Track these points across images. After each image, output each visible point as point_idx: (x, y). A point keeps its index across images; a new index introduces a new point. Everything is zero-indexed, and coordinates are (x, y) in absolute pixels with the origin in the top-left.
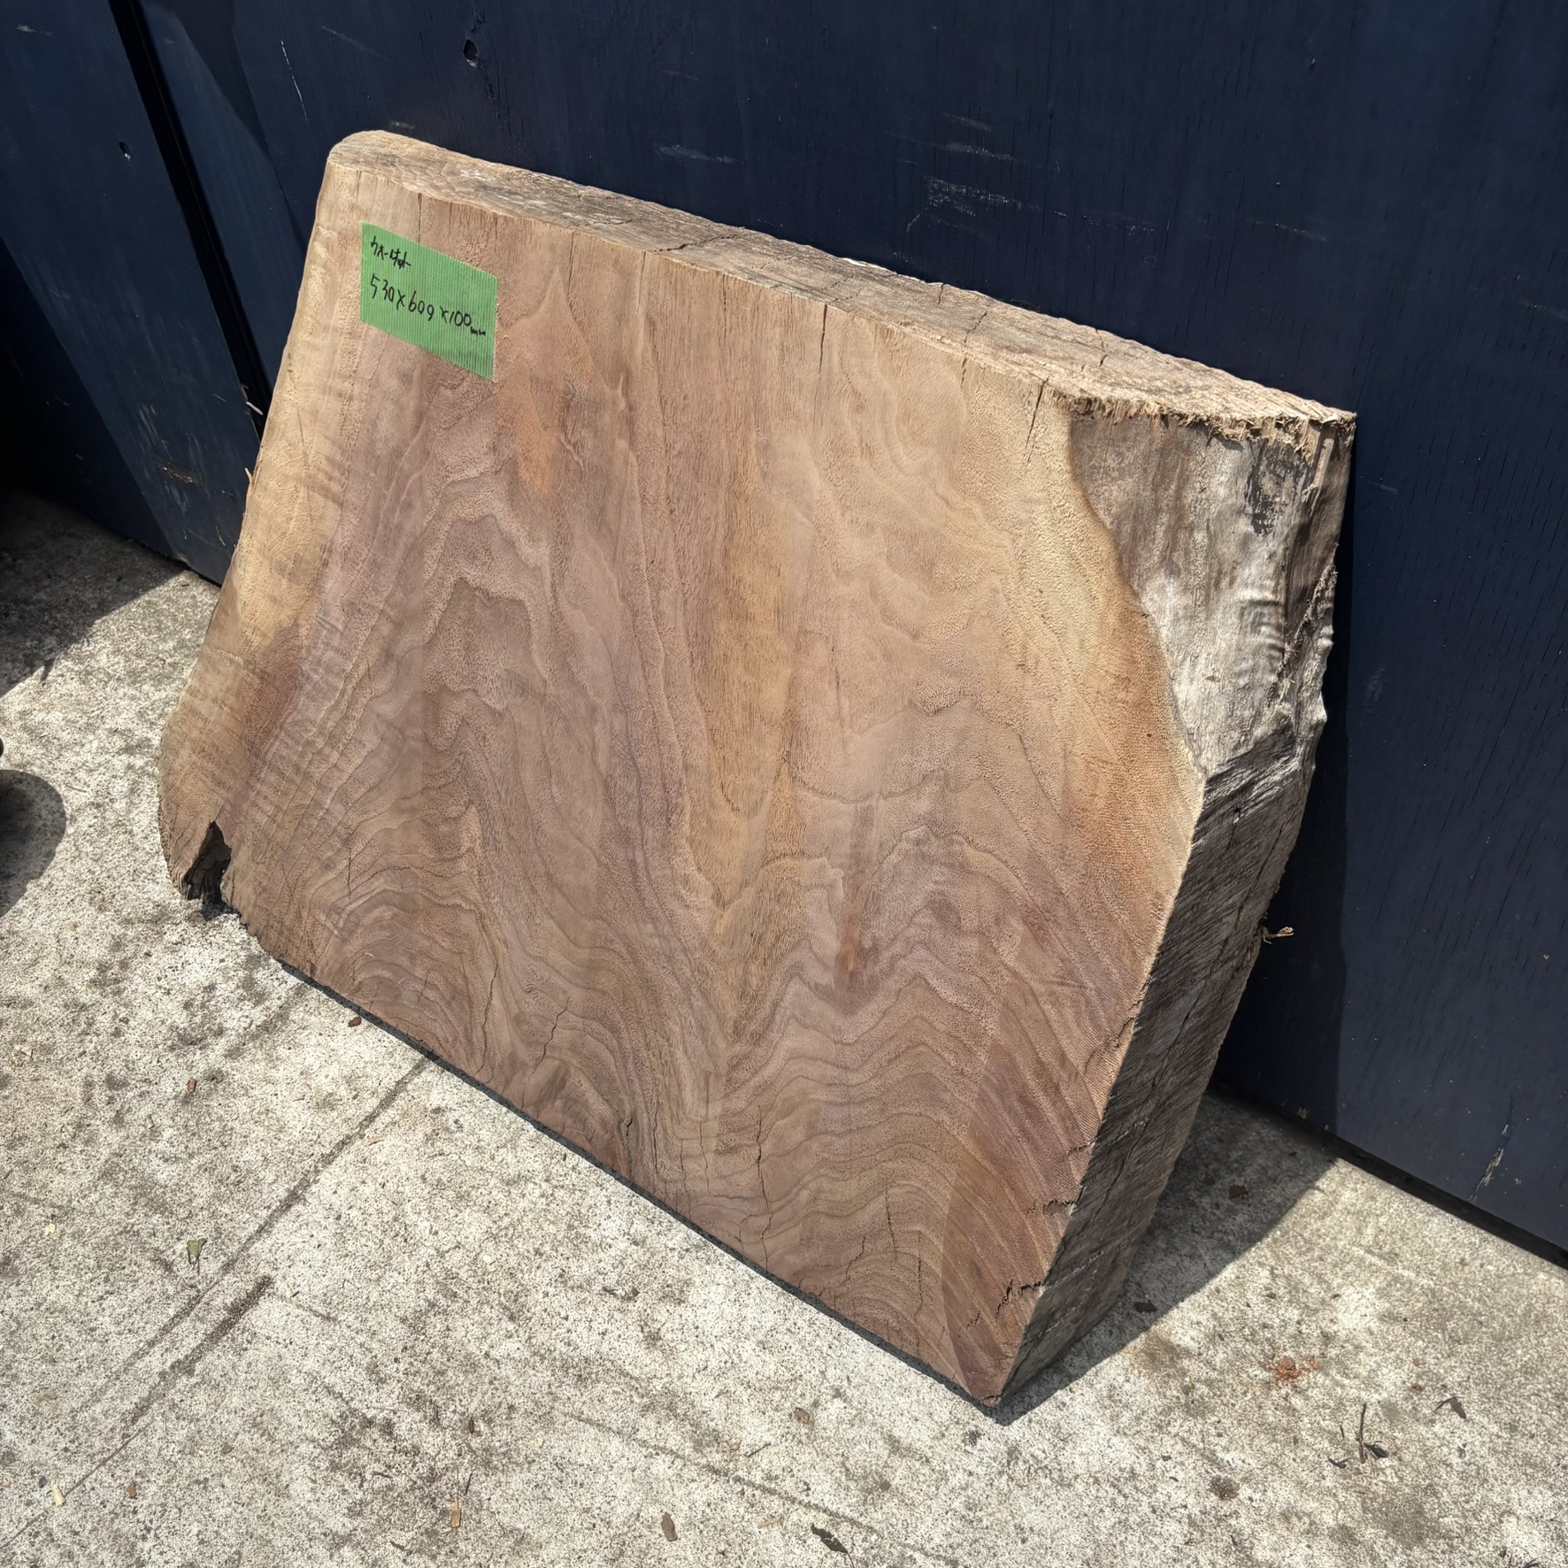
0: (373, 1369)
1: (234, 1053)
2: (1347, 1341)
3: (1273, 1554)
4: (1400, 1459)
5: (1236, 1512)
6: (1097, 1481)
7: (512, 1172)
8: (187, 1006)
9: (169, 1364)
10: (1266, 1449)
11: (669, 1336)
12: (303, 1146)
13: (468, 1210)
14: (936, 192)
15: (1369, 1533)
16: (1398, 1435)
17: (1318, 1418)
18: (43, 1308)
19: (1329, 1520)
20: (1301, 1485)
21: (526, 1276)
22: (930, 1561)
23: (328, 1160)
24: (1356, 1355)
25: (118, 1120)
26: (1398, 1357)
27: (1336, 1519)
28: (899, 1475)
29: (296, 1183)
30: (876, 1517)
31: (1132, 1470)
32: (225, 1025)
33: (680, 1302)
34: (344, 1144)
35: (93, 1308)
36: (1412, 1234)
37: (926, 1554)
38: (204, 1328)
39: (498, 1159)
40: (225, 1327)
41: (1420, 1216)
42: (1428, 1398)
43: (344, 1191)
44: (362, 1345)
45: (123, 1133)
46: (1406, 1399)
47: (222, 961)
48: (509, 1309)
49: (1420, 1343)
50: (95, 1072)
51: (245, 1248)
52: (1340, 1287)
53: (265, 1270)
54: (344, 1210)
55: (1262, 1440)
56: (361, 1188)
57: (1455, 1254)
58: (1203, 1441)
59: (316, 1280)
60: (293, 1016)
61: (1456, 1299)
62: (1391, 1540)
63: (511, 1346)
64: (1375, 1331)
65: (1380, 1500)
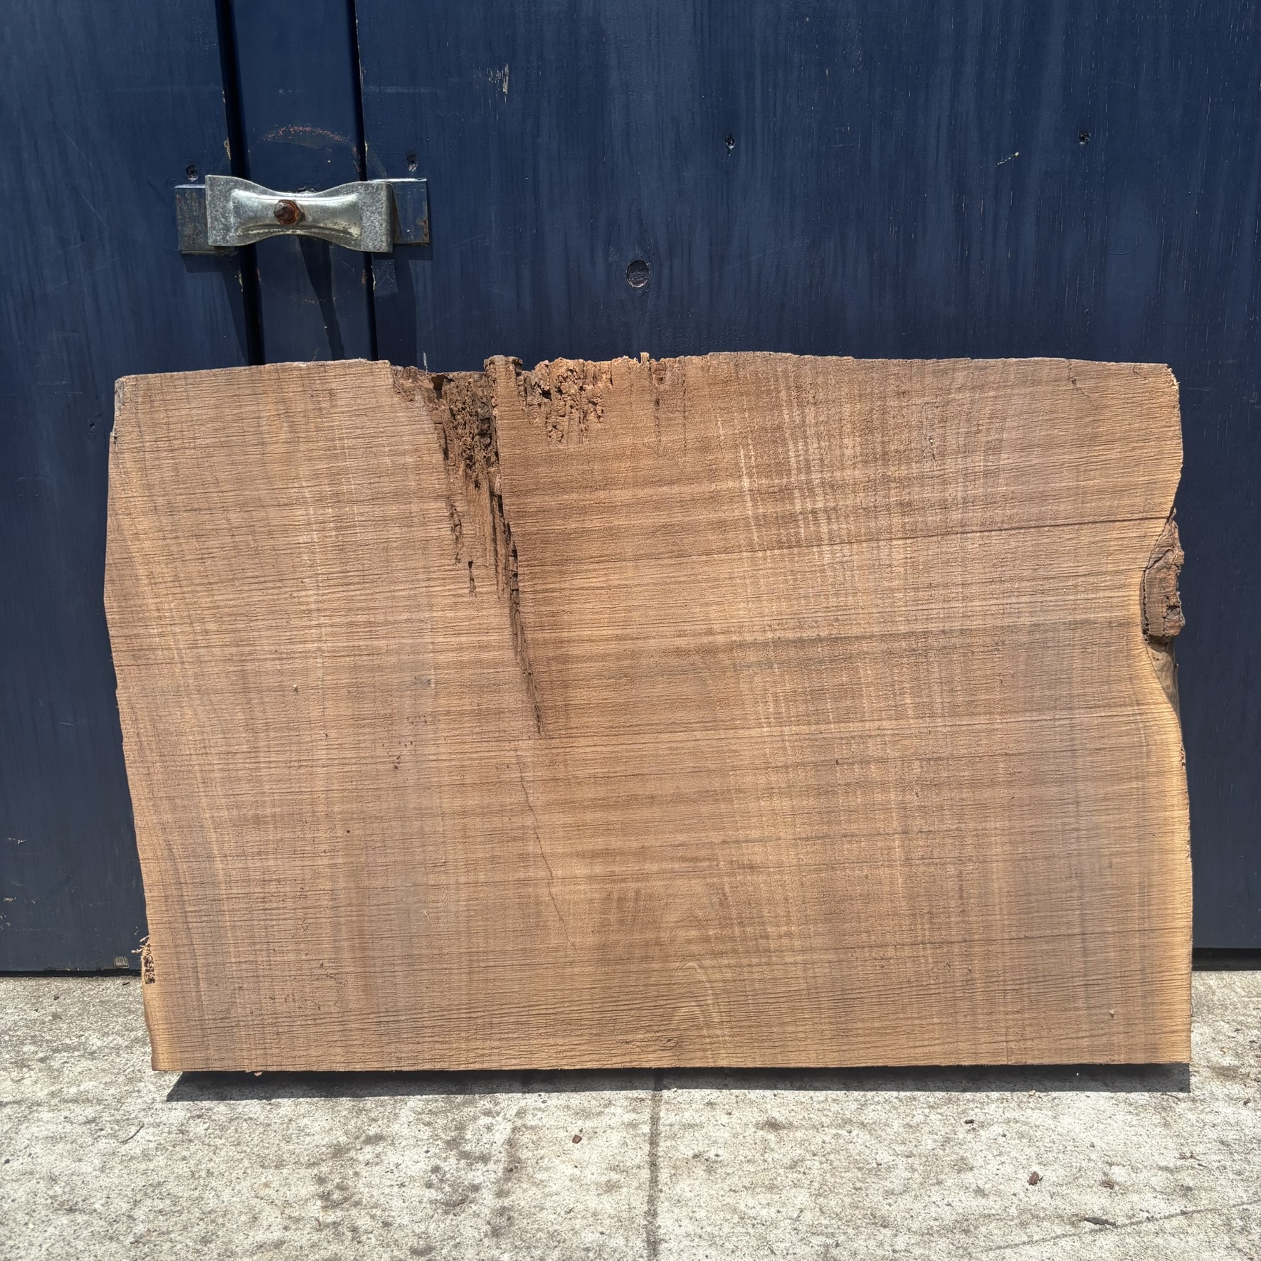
7: (787, 1161)
8: (429, 1185)
12: (625, 1215)
13: (784, 1191)
23: (652, 1214)
29: (645, 1235)
32: (476, 1182)
33: (971, 1169)
34: (652, 1200)
39: (770, 1160)
43: (685, 1222)
47: (427, 1152)
54: (699, 1231)
60: (523, 1157)
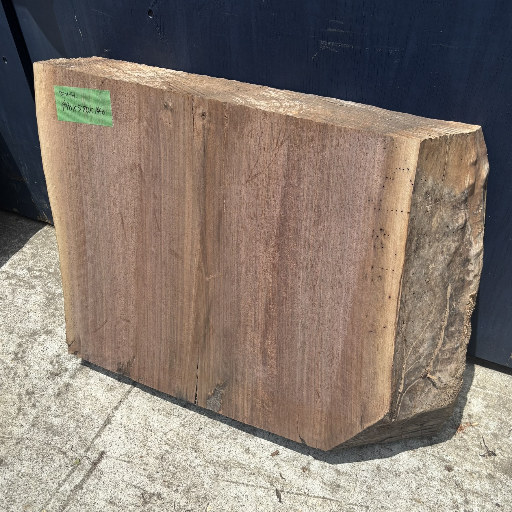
0: (149, 476)
1: (72, 377)
2: (476, 416)
3: (470, 486)
4: (502, 450)
5: (455, 475)
6: (408, 473)
9: (73, 487)
10: (460, 454)
11: (253, 449)
14: (323, 45)
15: (498, 475)
16: (500, 442)
17: (473, 441)
18: (20, 475)
19: (484, 473)
20: (473, 463)
21: (198, 437)
22: (359, 508)
24: (480, 420)
25: (34, 406)
26: (493, 418)
27: (487, 472)
28: (342, 482)
30: (338, 497)
31: (418, 467)
35: (39, 472)
36: (488, 379)
37: (358, 506)
38: (83, 473)
40: (91, 471)
41: (489, 374)
42: (506, 429)
44: (144, 469)
45: (37, 410)
46: (499, 431)
48: (194, 449)
49: (499, 413)
50: (21, 390)
51: (92, 443)
52: (470, 399)
53: (101, 449)
55: (457, 451)
56: (131, 416)
57: (503, 384)
58: (439, 454)
59: (122, 450)
61: (507, 398)
62: (505, 476)
63: (198, 461)
64: (484, 411)
65: (499, 464)
